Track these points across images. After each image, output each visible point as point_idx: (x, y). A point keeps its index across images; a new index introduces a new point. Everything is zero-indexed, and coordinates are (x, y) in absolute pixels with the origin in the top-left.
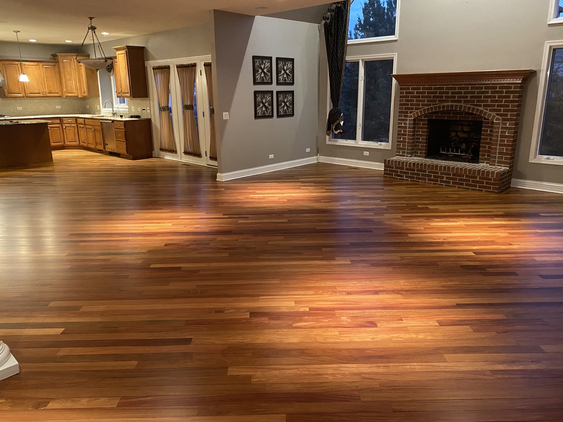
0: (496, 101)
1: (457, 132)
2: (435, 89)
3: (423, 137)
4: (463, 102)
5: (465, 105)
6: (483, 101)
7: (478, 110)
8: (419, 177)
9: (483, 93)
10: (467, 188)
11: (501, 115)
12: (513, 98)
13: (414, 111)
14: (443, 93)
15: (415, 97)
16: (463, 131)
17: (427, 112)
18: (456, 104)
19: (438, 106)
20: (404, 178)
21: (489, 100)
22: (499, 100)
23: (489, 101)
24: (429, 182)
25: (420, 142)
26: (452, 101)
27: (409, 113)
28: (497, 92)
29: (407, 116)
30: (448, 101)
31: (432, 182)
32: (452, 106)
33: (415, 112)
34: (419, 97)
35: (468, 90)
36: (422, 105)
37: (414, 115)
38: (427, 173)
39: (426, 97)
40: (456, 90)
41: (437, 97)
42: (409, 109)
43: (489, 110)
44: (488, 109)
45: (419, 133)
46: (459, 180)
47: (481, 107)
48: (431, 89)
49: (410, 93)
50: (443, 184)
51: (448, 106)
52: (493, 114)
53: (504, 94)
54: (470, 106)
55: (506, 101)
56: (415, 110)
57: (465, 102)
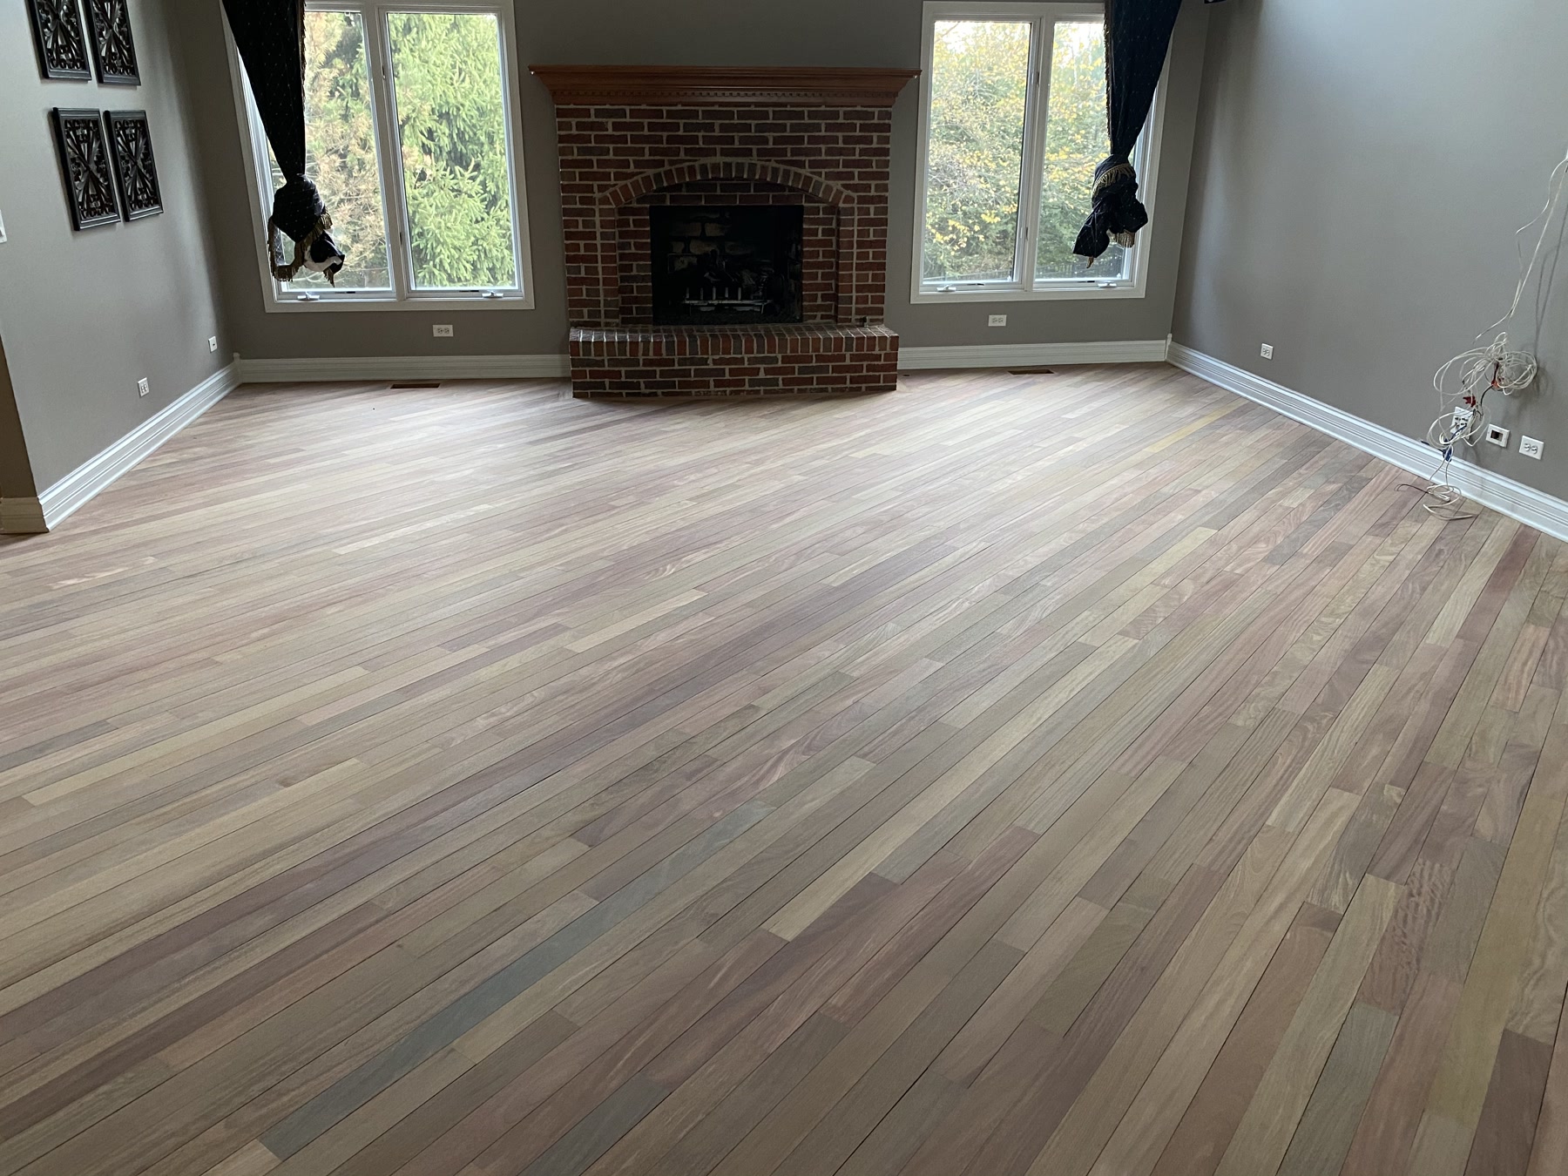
0: (841, 152)
1: (687, 241)
2: (670, 114)
3: (641, 263)
4: (755, 153)
5: (763, 163)
6: (807, 152)
7: (798, 175)
8: (689, 379)
9: (807, 128)
10: (822, 390)
11: (855, 188)
12: (878, 144)
13: (613, 182)
14: (699, 127)
15: (612, 139)
16: (703, 238)
17: (655, 188)
18: (740, 160)
19: (689, 167)
20: (643, 390)
21: (823, 147)
22: (848, 148)
23: (823, 151)
24: (718, 391)
25: (635, 279)
26: (724, 153)
27: (596, 189)
28: (840, 127)
29: (591, 201)
30: (712, 153)
31: (728, 389)
32: (728, 166)
33: (617, 188)
34: (623, 139)
35: (765, 119)
36: (637, 164)
37: (614, 194)
38: (711, 366)
39: (647, 139)
40: (733, 119)
41: (681, 140)
42: (595, 176)
43: (823, 176)
44: (821, 173)
45: (627, 252)
46: (801, 370)
47: (805, 167)
48: (659, 114)
49: (592, 126)
50: (757, 388)
51: (716, 167)
52: (837, 185)
53: (858, 133)
54: (777, 165)
55: (863, 152)
56: (615, 180)
57: (761, 153)
